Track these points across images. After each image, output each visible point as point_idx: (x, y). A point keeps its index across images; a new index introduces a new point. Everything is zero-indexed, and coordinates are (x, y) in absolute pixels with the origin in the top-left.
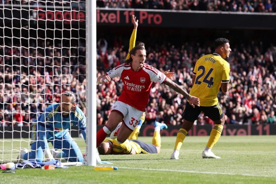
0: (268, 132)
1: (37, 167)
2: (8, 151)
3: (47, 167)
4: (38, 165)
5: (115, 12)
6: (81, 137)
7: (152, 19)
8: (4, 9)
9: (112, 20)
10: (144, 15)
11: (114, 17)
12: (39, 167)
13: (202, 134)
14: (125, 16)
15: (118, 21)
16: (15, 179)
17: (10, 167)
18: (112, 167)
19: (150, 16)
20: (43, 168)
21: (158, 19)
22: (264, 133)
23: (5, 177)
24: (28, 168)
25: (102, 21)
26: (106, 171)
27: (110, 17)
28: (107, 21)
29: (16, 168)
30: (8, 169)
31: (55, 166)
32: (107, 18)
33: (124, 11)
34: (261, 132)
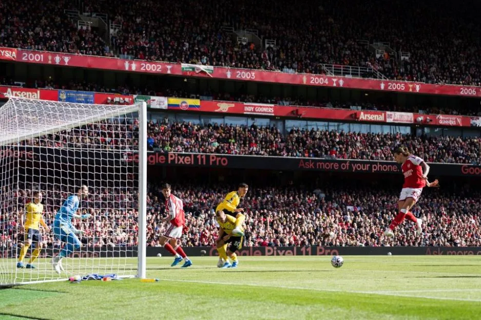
0: (310, 253)
1: (99, 279)
2: (90, 267)
3: (105, 279)
4: (99, 278)
5: (190, 156)
6: (159, 256)
7: (220, 161)
8: (101, 152)
9: (188, 162)
10: (213, 158)
11: (190, 160)
12: (100, 279)
13: (257, 254)
14: (198, 159)
15: (193, 163)
16: (78, 288)
17: (77, 279)
18: (155, 279)
19: (218, 159)
20: (102, 280)
21: (224, 161)
22: (307, 254)
23: (71, 287)
24: (90, 279)
25: (180, 163)
26: (149, 282)
27: (185, 160)
28: (183, 163)
29: (82, 280)
30: (75, 281)
31: (112, 278)
32: (183, 160)
33: (198, 155)
34: (304, 252)
